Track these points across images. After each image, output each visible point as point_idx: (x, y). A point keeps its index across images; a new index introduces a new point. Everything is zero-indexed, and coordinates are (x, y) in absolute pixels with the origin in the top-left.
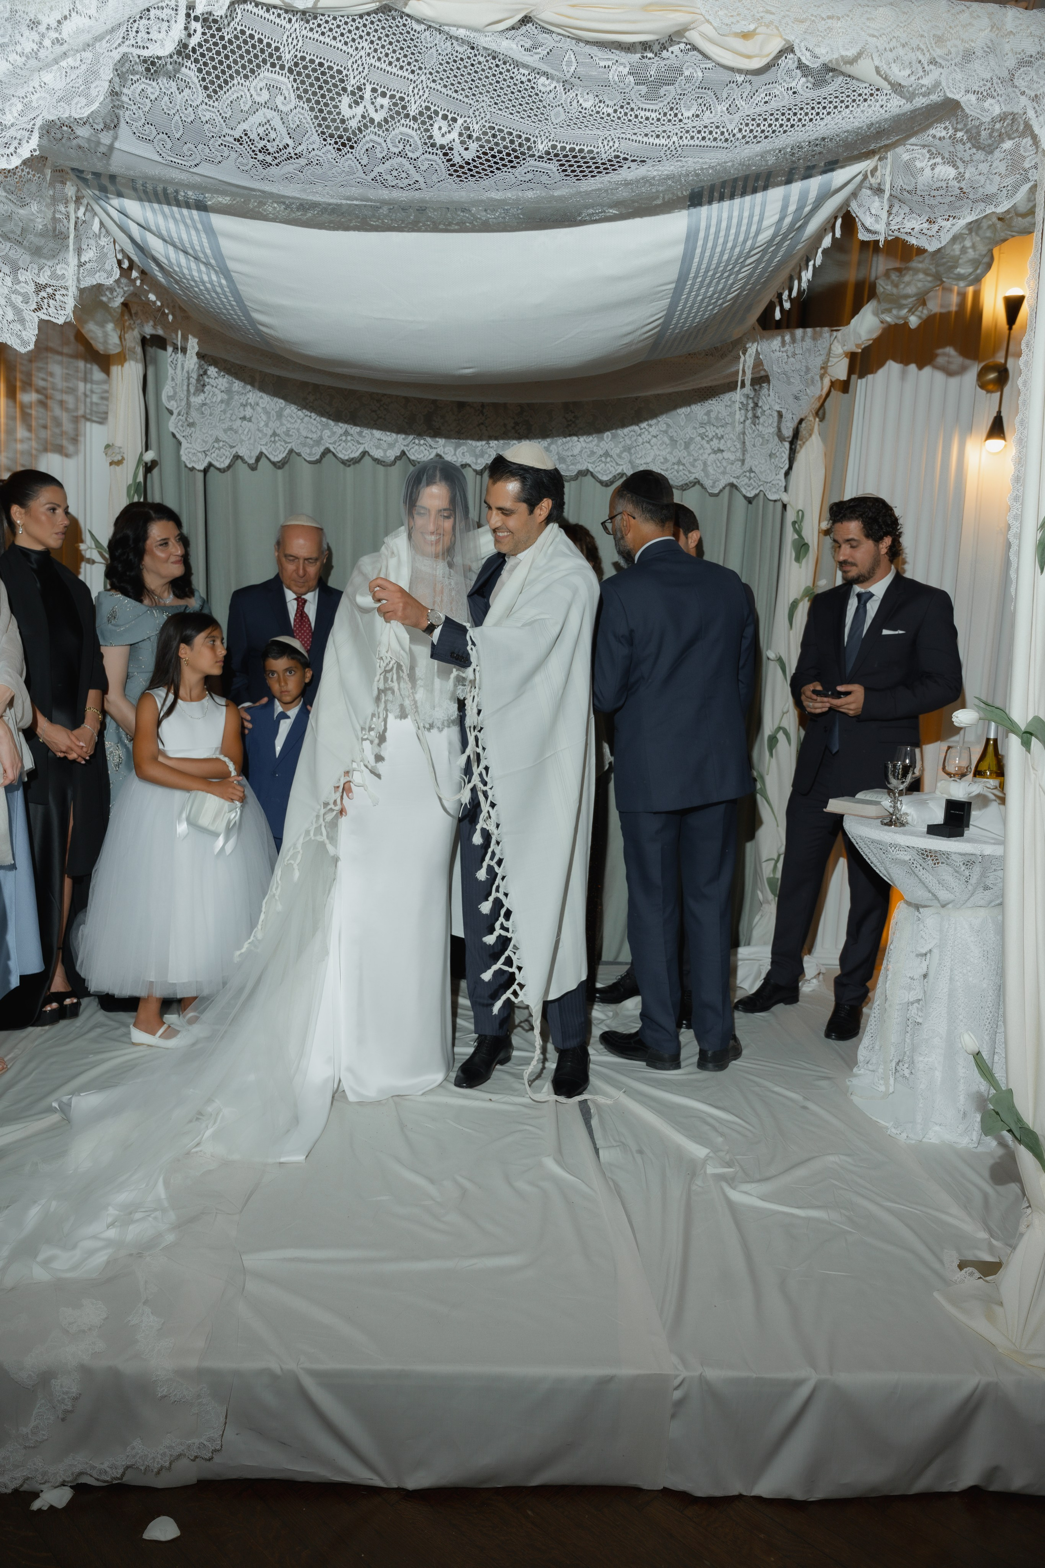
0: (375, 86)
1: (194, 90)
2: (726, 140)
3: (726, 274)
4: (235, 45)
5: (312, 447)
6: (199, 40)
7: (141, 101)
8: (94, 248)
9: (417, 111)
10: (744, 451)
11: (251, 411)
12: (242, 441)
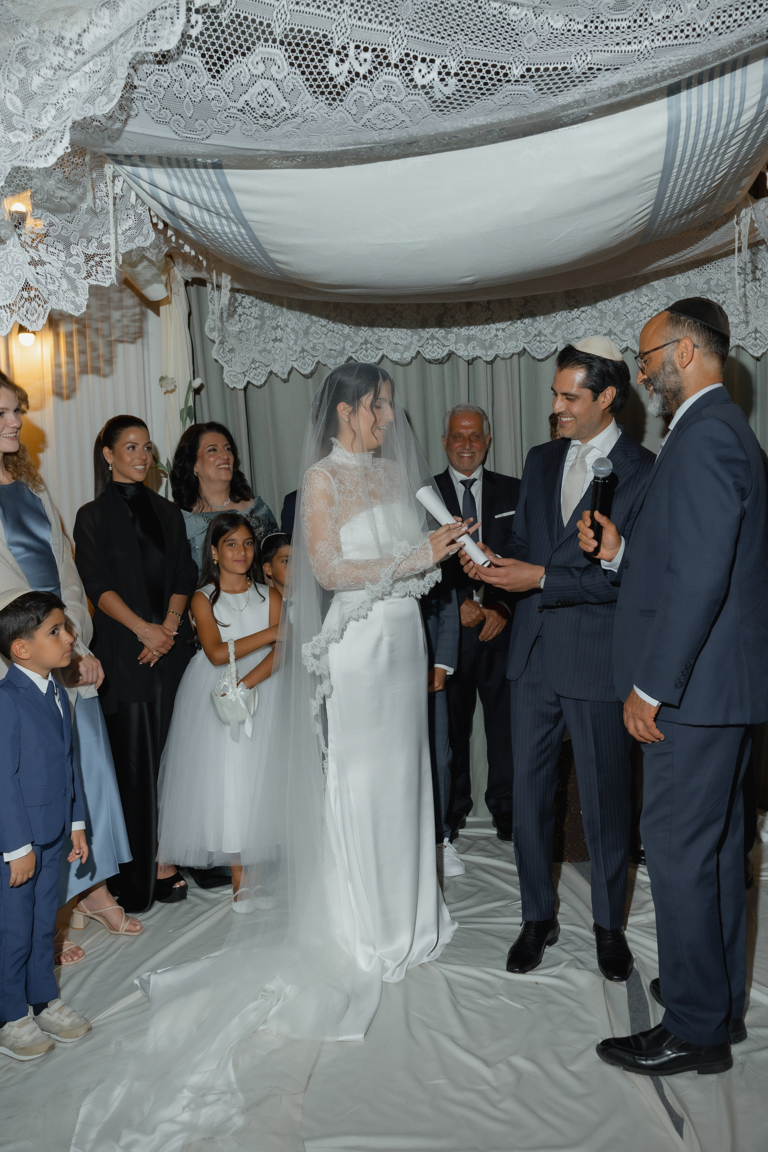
0: (358, 43)
1: (200, 73)
2: (699, 35)
3: (712, 157)
4: (232, 28)
5: (336, 358)
6: (201, 30)
7: (156, 90)
8: (133, 217)
9: (398, 59)
10: (746, 313)
11: (282, 332)
12: (274, 360)
